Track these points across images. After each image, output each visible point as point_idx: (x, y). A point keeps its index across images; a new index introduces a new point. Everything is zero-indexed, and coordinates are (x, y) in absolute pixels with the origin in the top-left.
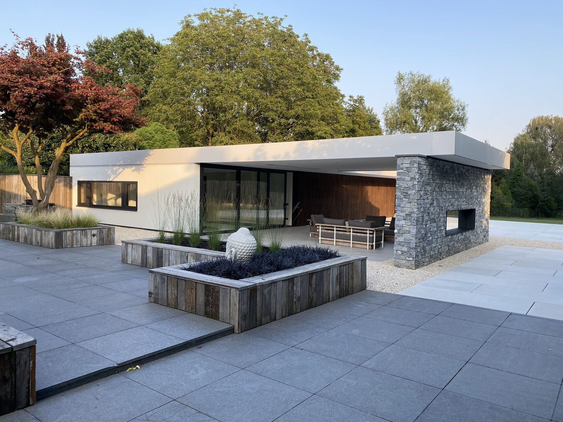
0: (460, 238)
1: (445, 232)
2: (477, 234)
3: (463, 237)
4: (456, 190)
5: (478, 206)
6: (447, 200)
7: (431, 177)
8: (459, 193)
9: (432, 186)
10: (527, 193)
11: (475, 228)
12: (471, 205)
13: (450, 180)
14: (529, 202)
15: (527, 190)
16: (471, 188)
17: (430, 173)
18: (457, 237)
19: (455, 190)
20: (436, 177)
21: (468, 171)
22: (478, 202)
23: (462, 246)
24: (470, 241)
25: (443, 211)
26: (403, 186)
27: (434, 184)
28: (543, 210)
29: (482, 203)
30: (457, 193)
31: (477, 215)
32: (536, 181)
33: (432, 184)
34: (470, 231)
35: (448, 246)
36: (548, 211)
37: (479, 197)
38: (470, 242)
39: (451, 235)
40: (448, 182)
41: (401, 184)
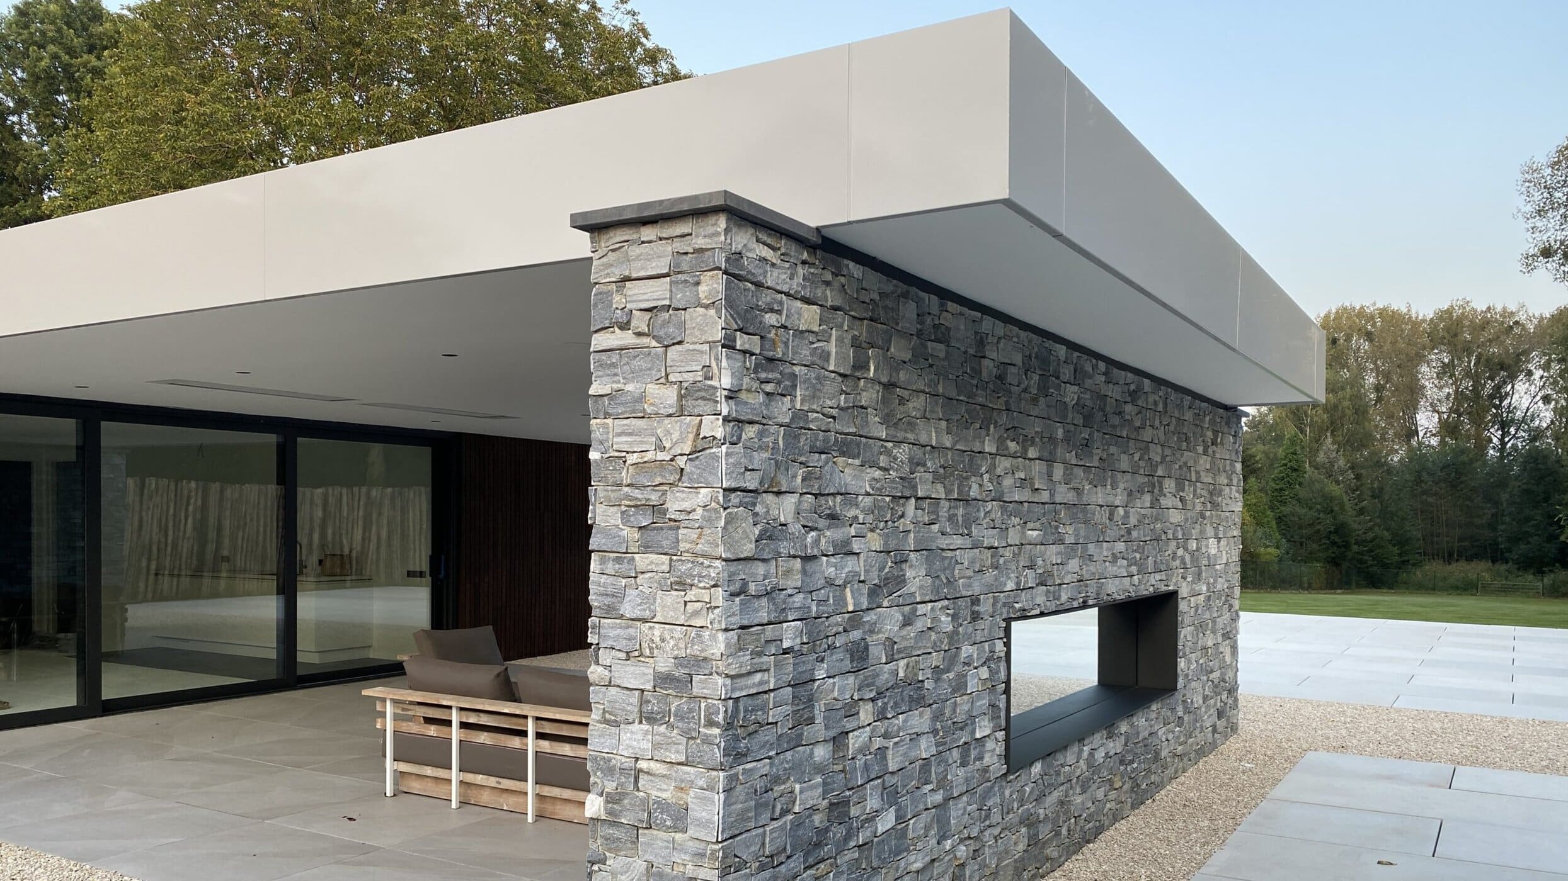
0: (1100, 755)
1: (1000, 749)
2: (1187, 711)
3: (1115, 746)
4: (1071, 497)
5: (1190, 579)
6: (1008, 553)
7: (869, 396)
8: (1084, 511)
9: (883, 461)
10: (1318, 519)
11: (1181, 683)
12: (1158, 576)
13: (1031, 433)
14: (1325, 544)
15: (1319, 512)
16: (1154, 487)
17: (861, 365)
18: (1085, 754)
19: (1064, 494)
20: (916, 405)
21: (1134, 395)
22: (1188, 558)
23: (1113, 794)
24: (1157, 754)
25: (980, 624)
26: (632, 459)
27: (902, 453)
28: (1363, 566)
29: (1205, 562)
30: (1078, 510)
31: (1187, 620)
32: (1342, 486)
33: (888, 453)
34: (1154, 707)
35: (1030, 822)
36: (1375, 569)
37: (1195, 533)
38: (1157, 758)
39: (1043, 758)
40: (1012, 446)
41: (622, 442)
